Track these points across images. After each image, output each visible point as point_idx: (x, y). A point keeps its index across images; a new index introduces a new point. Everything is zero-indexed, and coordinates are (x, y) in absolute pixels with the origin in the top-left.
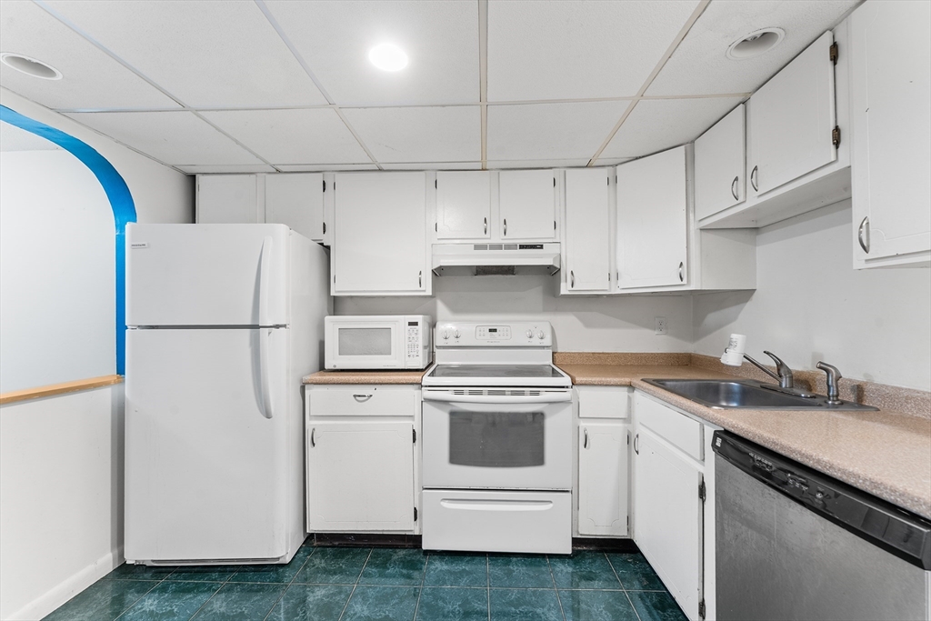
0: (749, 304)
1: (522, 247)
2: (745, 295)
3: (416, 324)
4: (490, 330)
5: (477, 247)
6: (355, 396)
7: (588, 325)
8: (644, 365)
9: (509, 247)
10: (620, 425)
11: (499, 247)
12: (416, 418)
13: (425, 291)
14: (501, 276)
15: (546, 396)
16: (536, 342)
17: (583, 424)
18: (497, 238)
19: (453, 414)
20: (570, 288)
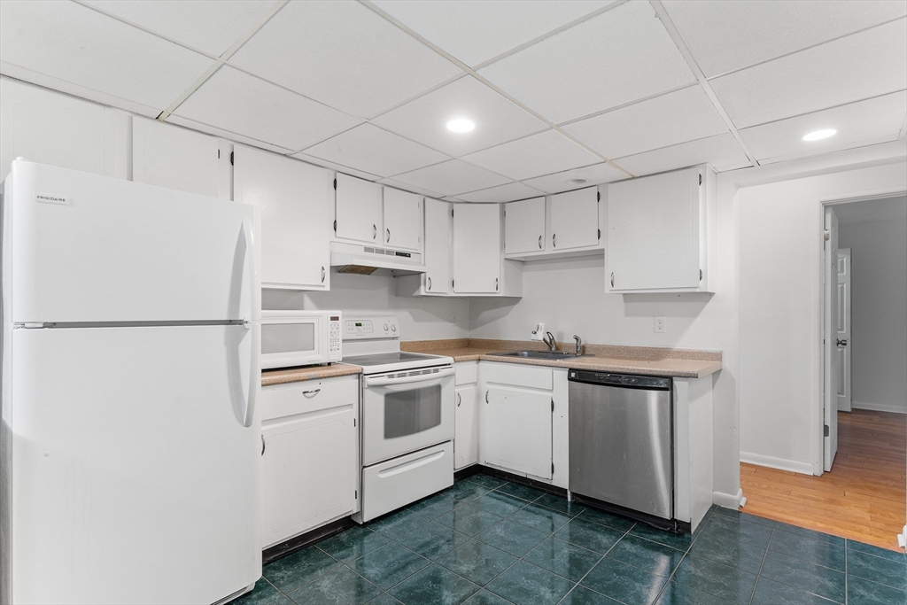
0: (517, 306)
1: (398, 254)
2: (516, 300)
3: (337, 319)
4: (357, 325)
5: (367, 249)
6: (304, 392)
7: (416, 319)
8: (448, 349)
9: (389, 252)
10: (472, 387)
11: (381, 251)
12: (354, 405)
13: (323, 286)
14: (359, 275)
15: (443, 372)
16: (391, 334)
17: (457, 390)
18: (379, 244)
19: (389, 396)
20: (427, 290)
